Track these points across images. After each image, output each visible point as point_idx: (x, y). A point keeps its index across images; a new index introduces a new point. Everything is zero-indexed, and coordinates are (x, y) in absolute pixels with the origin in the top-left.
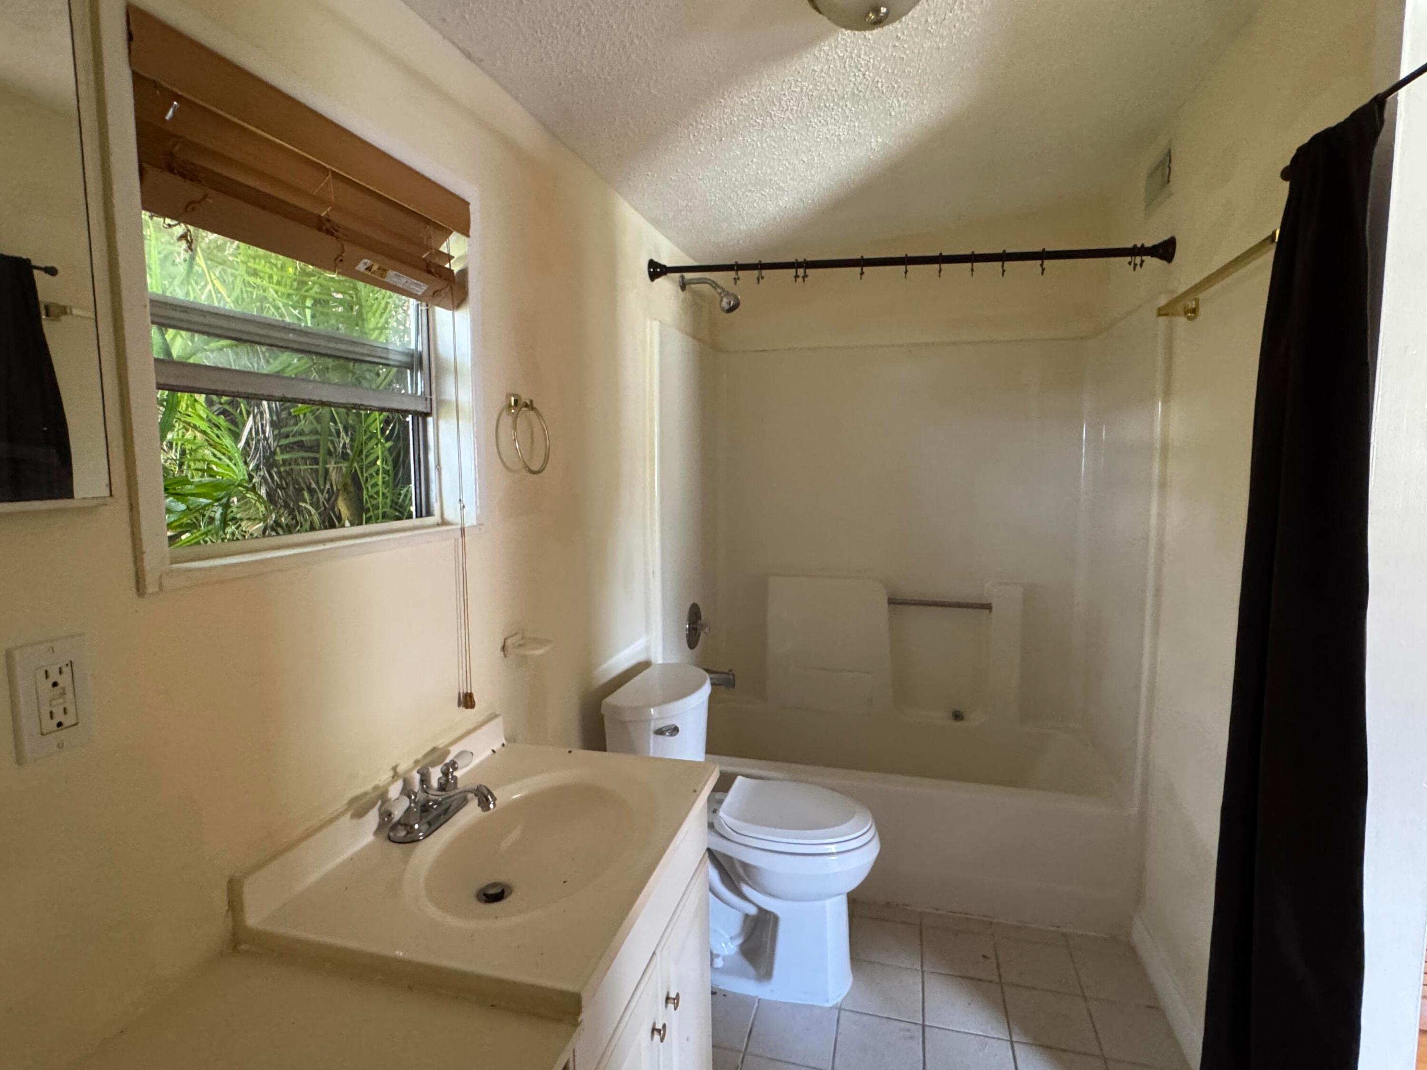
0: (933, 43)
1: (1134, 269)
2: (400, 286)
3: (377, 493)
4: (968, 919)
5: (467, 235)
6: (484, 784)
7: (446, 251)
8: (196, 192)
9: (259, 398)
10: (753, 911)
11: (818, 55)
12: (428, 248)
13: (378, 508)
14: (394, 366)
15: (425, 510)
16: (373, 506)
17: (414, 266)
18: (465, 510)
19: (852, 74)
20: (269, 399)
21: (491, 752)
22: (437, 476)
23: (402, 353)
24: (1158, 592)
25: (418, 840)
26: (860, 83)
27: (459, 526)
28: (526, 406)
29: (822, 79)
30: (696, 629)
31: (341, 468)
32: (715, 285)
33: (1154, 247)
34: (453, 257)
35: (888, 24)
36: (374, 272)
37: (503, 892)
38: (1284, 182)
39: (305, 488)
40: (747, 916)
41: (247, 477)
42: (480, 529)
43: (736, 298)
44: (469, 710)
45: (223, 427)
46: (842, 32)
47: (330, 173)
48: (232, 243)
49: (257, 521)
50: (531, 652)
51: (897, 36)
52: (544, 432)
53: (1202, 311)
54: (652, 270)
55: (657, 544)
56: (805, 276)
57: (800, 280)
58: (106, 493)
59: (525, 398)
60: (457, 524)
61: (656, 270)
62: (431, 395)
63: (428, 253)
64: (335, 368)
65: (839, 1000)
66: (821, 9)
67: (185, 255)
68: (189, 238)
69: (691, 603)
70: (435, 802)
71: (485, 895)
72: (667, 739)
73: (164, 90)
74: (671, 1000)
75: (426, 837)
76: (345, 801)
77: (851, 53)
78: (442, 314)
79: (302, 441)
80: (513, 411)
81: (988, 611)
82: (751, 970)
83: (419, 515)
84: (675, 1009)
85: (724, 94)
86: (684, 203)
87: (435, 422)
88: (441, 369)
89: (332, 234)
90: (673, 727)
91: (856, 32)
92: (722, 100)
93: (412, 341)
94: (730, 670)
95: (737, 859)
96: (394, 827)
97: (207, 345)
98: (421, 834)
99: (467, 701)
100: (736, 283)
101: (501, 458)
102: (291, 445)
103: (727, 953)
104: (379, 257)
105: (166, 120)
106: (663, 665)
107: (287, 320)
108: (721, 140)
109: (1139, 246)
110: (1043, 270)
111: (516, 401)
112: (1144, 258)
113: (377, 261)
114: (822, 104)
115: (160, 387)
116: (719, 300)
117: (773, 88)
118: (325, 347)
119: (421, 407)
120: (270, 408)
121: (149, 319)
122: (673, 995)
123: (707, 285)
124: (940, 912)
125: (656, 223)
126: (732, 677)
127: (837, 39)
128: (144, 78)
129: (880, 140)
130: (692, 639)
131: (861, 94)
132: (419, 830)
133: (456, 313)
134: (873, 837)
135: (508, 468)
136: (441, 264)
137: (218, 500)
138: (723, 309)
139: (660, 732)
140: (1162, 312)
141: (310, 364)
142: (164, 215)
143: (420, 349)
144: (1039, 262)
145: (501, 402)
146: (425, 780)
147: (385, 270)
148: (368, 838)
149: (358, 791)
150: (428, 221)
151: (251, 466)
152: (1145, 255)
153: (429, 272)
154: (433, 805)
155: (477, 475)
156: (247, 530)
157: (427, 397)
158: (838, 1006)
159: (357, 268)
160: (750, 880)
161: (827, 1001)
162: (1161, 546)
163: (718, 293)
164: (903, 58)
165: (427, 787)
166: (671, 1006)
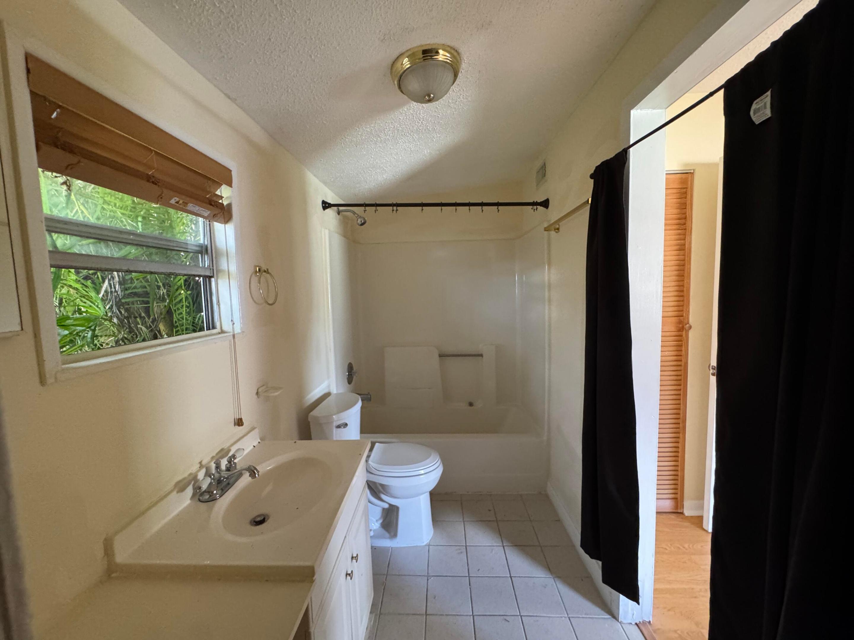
0: (452, 112)
1: (534, 211)
2: (195, 211)
3: (183, 318)
4: (481, 494)
5: (231, 186)
6: (251, 465)
7: (219, 194)
8: (74, 159)
9: (112, 271)
10: (386, 506)
11: (402, 112)
12: (209, 192)
13: (183, 325)
14: (192, 252)
15: (211, 326)
16: (180, 324)
17: (203, 202)
18: (234, 325)
19: (417, 122)
20: (118, 271)
21: (253, 447)
22: (218, 308)
23: (196, 246)
24: (550, 346)
25: (217, 499)
26: (420, 126)
27: (232, 334)
28: (265, 271)
29: (403, 123)
30: (351, 375)
31: (160, 305)
32: (354, 213)
33: (541, 202)
34: (223, 197)
35: (434, 102)
36: (180, 204)
37: (264, 519)
38: (591, 180)
39: (138, 316)
40: (384, 509)
41: (105, 314)
42: (243, 334)
43: (364, 219)
44: (241, 427)
45: (90, 287)
46: (412, 103)
47: (153, 152)
48: (90, 186)
49: (111, 337)
50: (272, 394)
51: (436, 107)
52: (275, 284)
53: (561, 229)
54: (324, 205)
55: (332, 336)
56: (397, 210)
57: (395, 212)
58: (18, 328)
59: (264, 268)
60: (229, 332)
61: (326, 205)
62: (213, 267)
63: (210, 195)
64: (157, 254)
65: (428, 541)
66: (404, 92)
67: (64, 193)
68: (68, 184)
69: (349, 362)
70: (224, 478)
71: (255, 522)
72: (342, 430)
73: (50, 102)
74: (354, 558)
75: (220, 497)
76: (173, 483)
77: (417, 112)
78: (218, 227)
79: (136, 292)
80: (258, 274)
81: (481, 357)
82: (387, 535)
83: (208, 329)
84: (356, 562)
85: (358, 126)
86: (339, 175)
87: (216, 281)
88: (218, 254)
89: (156, 184)
90: (345, 424)
91: (419, 104)
92: (358, 129)
93: (201, 239)
94: (369, 393)
95: (379, 483)
96: (202, 494)
97: (80, 242)
98: (218, 496)
99: (239, 422)
100: (365, 212)
101: (253, 298)
102: (130, 294)
103: (375, 528)
104: (183, 197)
105: (52, 118)
106: (336, 394)
107: (128, 228)
108: (357, 146)
109: (535, 201)
110: (498, 210)
111: (259, 270)
112: (538, 207)
113: (182, 199)
114: (403, 134)
115: (52, 266)
116: (357, 219)
117: (381, 125)
118: (152, 242)
119: (208, 273)
120: (119, 276)
121: (45, 228)
122: (355, 555)
123: (350, 213)
124: (469, 493)
125: (325, 183)
126: (369, 396)
127: (410, 106)
128: (37, 94)
129: (428, 151)
130: (350, 380)
131: (421, 131)
132: (217, 494)
133: (226, 225)
134: (440, 464)
135: (255, 302)
136: (217, 201)
137: (90, 327)
138: (358, 224)
139: (339, 427)
140: (546, 229)
141: (142, 252)
142: (52, 171)
143: (206, 243)
144: (497, 207)
145: (252, 270)
146: (218, 467)
147: (187, 204)
148: (187, 502)
149: (180, 478)
150: (209, 179)
151: (107, 308)
152: (538, 205)
153: (211, 205)
154: (223, 479)
155: (240, 307)
156: (104, 341)
157: (211, 268)
158: (428, 544)
159: (170, 202)
160: (385, 491)
161: (423, 543)
162: (550, 326)
163: (356, 216)
164: (439, 117)
165: (220, 470)
166: (354, 561)
